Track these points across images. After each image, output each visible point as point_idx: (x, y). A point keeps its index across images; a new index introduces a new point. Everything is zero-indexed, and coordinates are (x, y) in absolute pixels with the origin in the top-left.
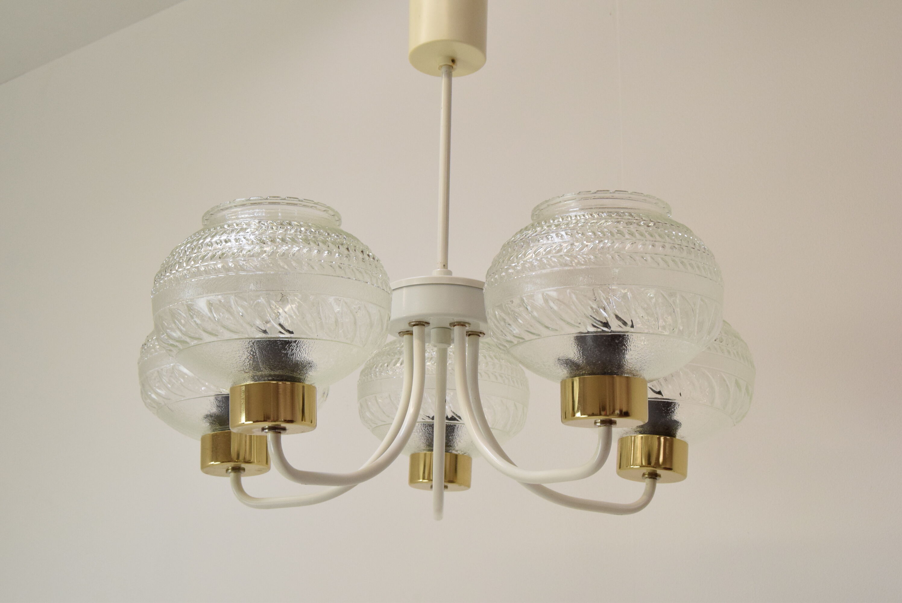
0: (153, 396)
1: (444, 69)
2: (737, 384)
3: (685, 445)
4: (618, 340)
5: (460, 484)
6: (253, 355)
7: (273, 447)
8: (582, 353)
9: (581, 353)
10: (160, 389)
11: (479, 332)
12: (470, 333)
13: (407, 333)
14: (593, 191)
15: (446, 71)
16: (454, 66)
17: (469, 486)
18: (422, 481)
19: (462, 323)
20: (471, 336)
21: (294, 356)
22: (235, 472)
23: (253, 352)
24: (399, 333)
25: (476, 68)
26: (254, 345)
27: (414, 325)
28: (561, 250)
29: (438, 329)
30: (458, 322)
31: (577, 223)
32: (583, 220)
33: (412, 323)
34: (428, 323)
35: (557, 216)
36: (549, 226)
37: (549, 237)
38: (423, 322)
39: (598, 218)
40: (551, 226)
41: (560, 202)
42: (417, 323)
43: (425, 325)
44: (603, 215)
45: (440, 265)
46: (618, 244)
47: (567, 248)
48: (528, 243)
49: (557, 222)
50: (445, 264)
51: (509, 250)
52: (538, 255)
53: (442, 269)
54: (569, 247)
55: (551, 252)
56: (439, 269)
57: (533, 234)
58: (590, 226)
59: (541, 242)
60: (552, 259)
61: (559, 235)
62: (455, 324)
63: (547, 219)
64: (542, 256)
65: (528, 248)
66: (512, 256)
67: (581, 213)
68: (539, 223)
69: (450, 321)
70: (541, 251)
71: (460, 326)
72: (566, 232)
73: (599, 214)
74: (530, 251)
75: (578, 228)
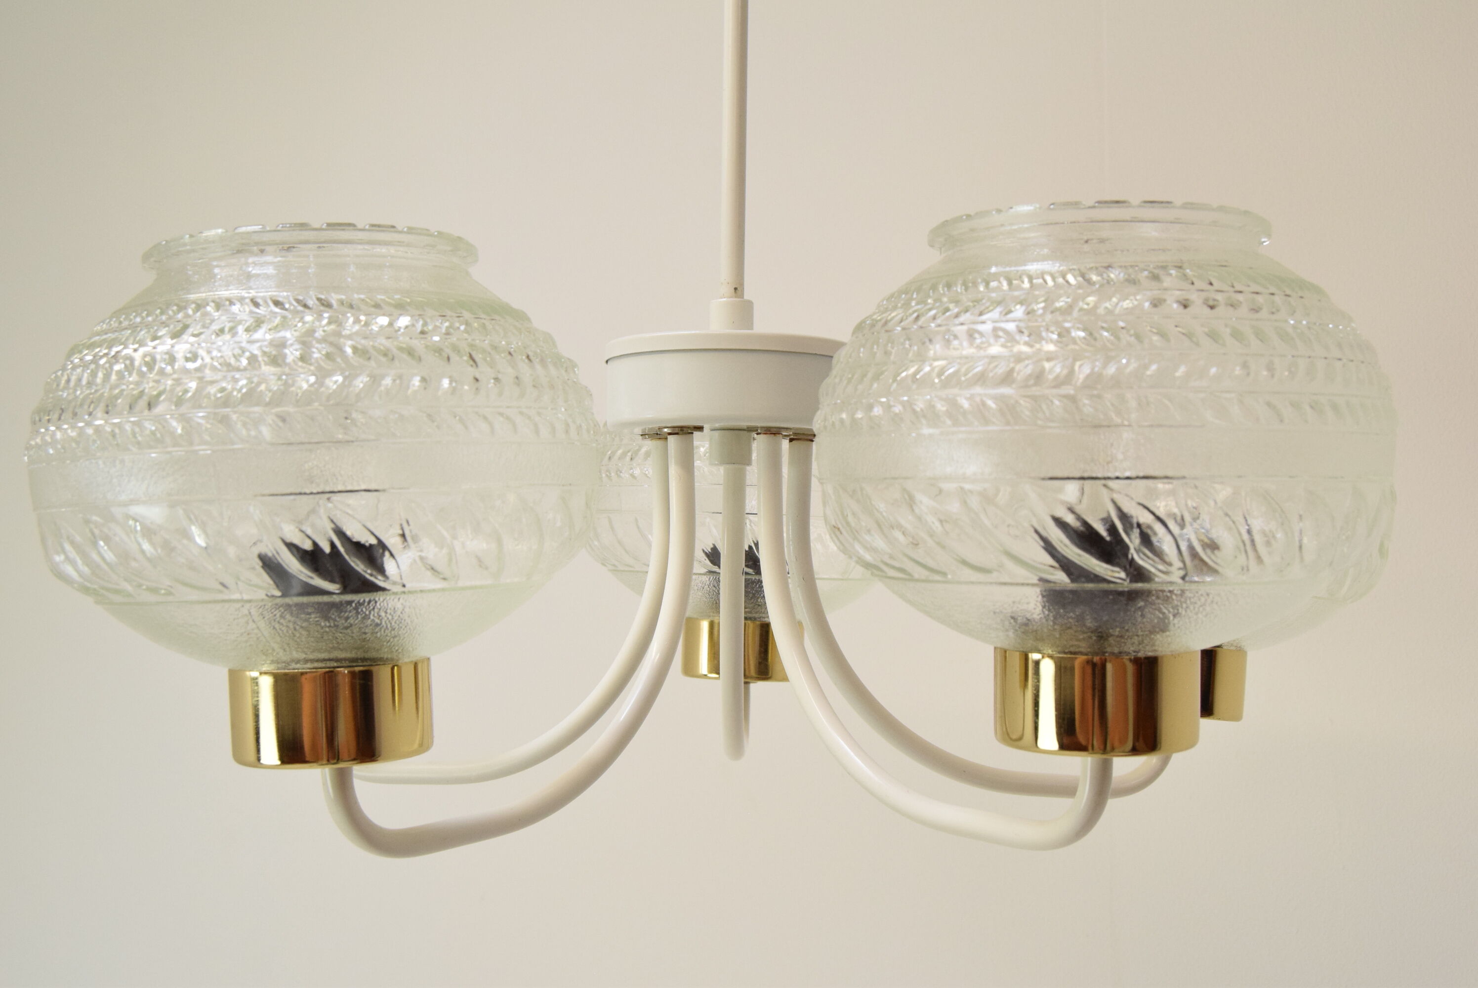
12: (790, 438)
13: (655, 437)
19: (773, 429)
20: (793, 442)
27: (670, 434)
28: (1007, 378)
29: (723, 431)
30: (764, 427)
31: (1045, 301)
32: (1062, 292)
33: (666, 430)
34: (700, 429)
35: (993, 270)
36: (977, 301)
37: (977, 336)
38: (688, 427)
39: (1102, 286)
40: (981, 300)
41: (1002, 225)
42: (676, 430)
43: (694, 432)
44: (1112, 276)
45: (727, 289)
46: (1154, 367)
47: (1024, 370)
48: (924, 343)
49: (994, 290)
50: (736, 287)
51: (875, 350)
52: (946, 384)
53: (732, 297)
54: (1029, 370)
55: (981, 379)
56: (725, 299)
57: (934, 318)
58: (1081, 310)
59: (954, 349)
60: (984, 404)
61: (1001, 333)
62: (757, 430)
63: (970, 277)
64: (956, 391)
65: (923, 361)
66: (882, 373)
67: (1054, 267)
68: (949, 286)
69: (747, 426)
70: (956, 373)
71: (768, 435)
72: (1017, 327)
73: (1104, 272)
74: (927, 369)
75: (1049, 317)
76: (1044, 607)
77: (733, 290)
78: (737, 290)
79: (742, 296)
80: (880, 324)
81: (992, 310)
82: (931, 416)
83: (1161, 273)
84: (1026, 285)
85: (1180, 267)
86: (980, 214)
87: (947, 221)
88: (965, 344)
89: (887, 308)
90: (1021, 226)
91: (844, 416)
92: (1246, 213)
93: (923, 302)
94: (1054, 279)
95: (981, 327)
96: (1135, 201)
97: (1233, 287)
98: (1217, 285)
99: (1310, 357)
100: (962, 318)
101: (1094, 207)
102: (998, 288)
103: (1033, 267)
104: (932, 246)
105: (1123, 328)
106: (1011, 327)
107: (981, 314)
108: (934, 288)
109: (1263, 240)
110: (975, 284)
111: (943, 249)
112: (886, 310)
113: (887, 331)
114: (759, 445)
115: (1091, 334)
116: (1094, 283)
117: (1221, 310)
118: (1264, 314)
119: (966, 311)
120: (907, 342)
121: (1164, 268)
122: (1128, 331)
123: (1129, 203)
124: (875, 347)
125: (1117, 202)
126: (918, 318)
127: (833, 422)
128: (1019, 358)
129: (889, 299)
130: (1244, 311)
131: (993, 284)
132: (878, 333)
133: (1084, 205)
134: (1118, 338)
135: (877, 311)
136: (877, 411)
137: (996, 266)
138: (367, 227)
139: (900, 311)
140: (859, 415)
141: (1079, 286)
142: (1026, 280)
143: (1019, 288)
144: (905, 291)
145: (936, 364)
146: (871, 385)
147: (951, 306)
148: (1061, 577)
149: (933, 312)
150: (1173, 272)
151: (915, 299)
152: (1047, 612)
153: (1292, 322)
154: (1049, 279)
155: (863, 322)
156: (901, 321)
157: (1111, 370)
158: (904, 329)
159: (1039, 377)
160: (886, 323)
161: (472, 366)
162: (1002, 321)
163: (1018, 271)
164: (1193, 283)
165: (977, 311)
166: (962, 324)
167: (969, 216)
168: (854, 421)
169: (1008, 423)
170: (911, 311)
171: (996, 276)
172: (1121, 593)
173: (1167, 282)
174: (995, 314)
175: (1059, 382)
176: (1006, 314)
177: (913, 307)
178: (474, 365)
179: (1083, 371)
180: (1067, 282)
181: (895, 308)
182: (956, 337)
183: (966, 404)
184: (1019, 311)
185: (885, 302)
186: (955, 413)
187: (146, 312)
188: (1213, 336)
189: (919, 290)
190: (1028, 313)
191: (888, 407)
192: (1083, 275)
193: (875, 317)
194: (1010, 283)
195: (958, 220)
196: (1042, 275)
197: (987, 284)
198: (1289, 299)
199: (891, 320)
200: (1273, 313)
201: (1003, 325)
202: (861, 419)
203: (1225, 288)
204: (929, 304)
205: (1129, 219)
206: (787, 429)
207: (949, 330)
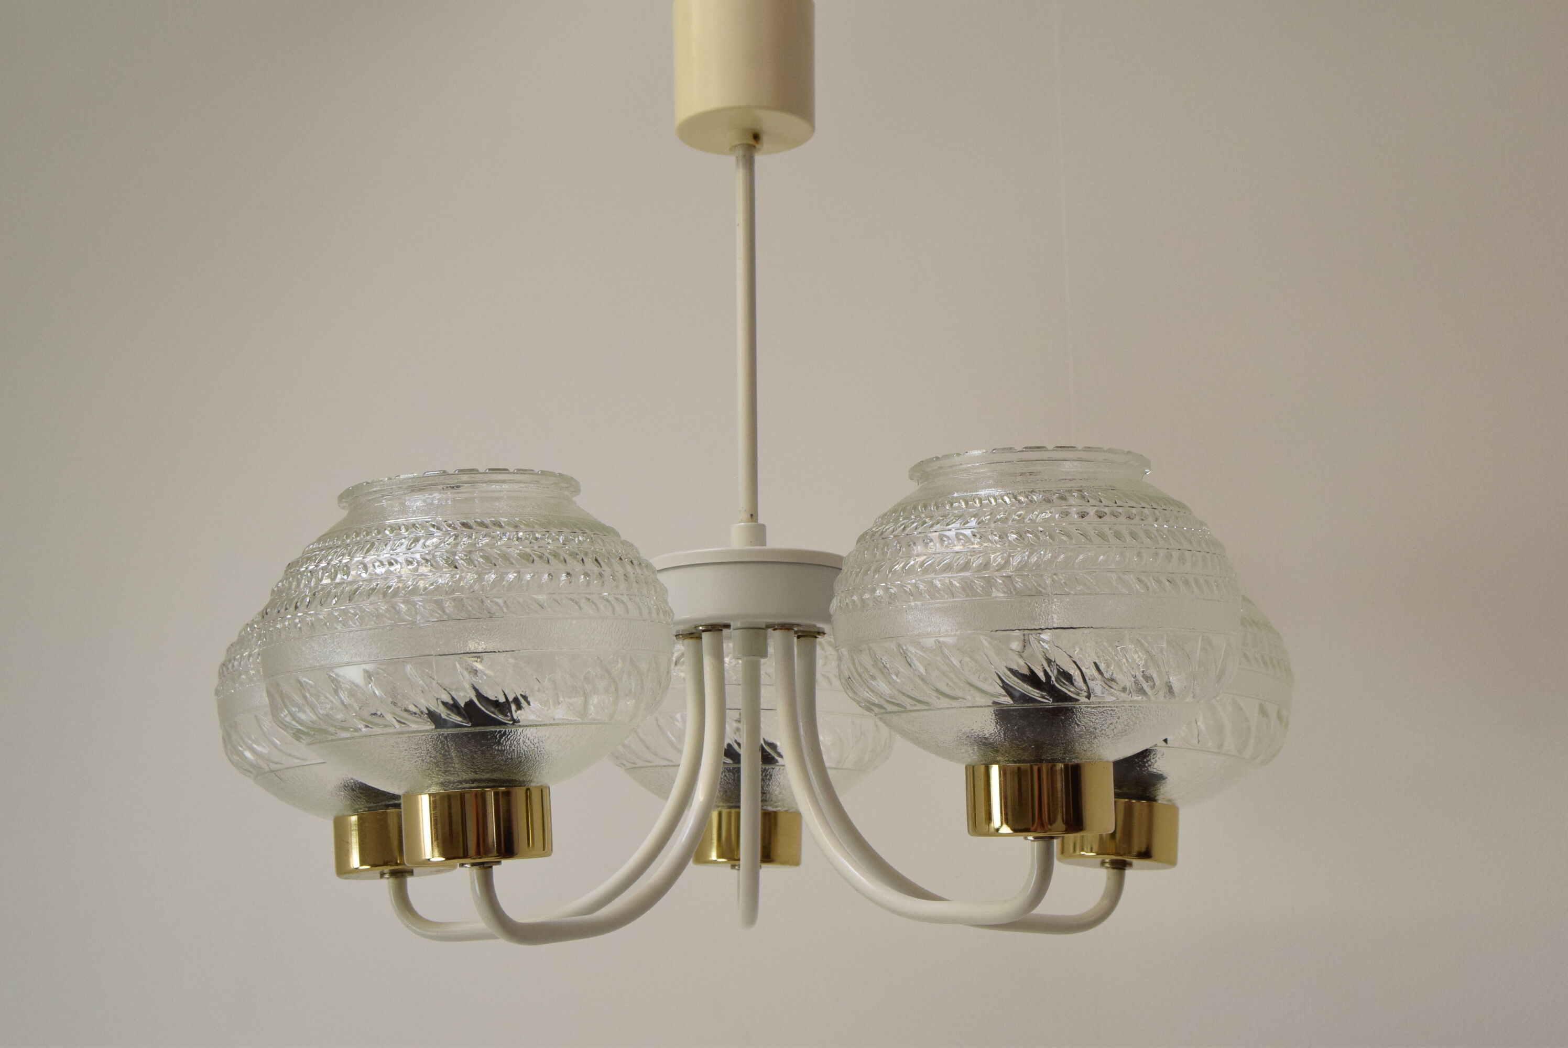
0: (248, 754)
1: (740, 152)
2: (1263, 711)
3: (1173, 809)
4: (1064, 715)
5: (785, 863)
6: (444, 755)
7: (479, 885)
8: (1004, 734)
9: (1002, 734)
10: (258, 744)
11: (815, 632)
12: (800, 634)
13: (691, 636)
14: (1019, 448)
15: (744, 155)
16: (757, 146)
17: (797, 863)
18: (715, 861)
19: (787, 625)
20: (801, 638)
21: (514, 753)
22: (397, 877)
23: (446, 751)
24: (676, 636)
25: (796, 142)
26: (447, 740)
27: (704, 631)
28: (966, 567)
29: (744, 630)
30: (779, 624)
31: (991, 514)
32: (1002, 508)
33: (701, 628)
34: (728, 626)
35: (956, 495)
36: (944, 516)
37: (945, 539)
38: (720, 625)
39: (1027, 504)
40: (948, 515)
41: (961, 464)
42: (710, 628)
43: (723, 629)
44: (1035, 498)
45: (744, 515)
46: (1062, 556)
47: (976, 562)
48: (909, 545)
49: (957, 508)
50: (753, 513)
51: (876, 552)
52: (925, 571)
53: (748, 522)
54: (980, 561)
55: (948, 568)
56: (743, 524)
57: (916, 528)
58: (1013, 520)
59: (930, 548)
60: (951, 583)
61: (961, 537)
62: (774, 627)
63: (940, 500)
64: (933, 575)
65: (910, 557)
66: (882, 566)
67: (997, 492)
68: (925, 506)
69: (766, 622)
70: (931, 565)
71: (783, 630)
72: (972, 532)
73: (1029, 495)
74: (912, 562)
75: (993, 525)
76: (997, 723)
77: (749, 517)
78: (753, 516)
79: (756, 521)
80: (877, 535)
81: (955, 522)
82: (916, 594)
83: (1067, 494)
84: (978, 505)
85: (1081, 491)
86: (946, 457)
87: (922, 461)
88: (938, 545)
89: (882, 523)
90: (973, 465)
91: (855, 598)
92: (1129, 453)
93: (908, 518)
94: (996, 500)
95: (947, 533)
96: (1051, 447)
97: (1116, 503)
98: (1105, 502)
99: (1168, 549)
100: (935, 528)
101: (1023, 451)
102: (959, 507)
103: (983, 493)
104: (912, 479)
105: (1041, 531)
106: (968, 532)
107: (948, 525)
108: (915, 508)
109: (1146, 471)
110: (944, 505)
111: (920, 482)
112: (882, 524)
113: (883, 538)
114: (775, 641)
115: (1021, 536)
116: (1023, 503)
117: (1107, 519)
118: (1137, 520)
119: (938, 523)
120: (898, 545)
121: (1070, 491)
122: (1045, 534)
123: (1046, 448)
124: (876, 549)
125: (1038, 447)
126: (904, 529)
127: (847, 603)
128: (974, 552)
129: (883, 517)
130: (1123, 519)
131: (956, 505)
132: (877, 540)
133: (1016, 450)
134: (1039, 539)
135: (875, 525)
136: (879, 592)
137: (957, 492)
138: (487, 471)
139: (892, 524)
140: (866, 596)
141: (1013, 505)
142: (977, 501)
143: (973, 507)
144: (894, 510)
145: (918, 559)
146: (874, 576)
147: (927, 520)
148: (1007, 700)
149: (915, 524)
150: (1075, 494)
151: (902, 516)
152: (999, 727)
153: (1156, 526)
154: (993, 501)
155: (866, 533)
156: (893, 532)
157: (1034, 559)
158: (895, 536)
159: (986, 566)
160: (882, 533)
161: (598, 567)
162: (962, 529)
163: (972, 495)
164: (1088, 501)
165: (945, 523)
166: (935, 531)
167: (937, 458)
168: (863, 601)
169: (968, 596)
170: (899, 525)
171: (957, 500)
172: (1048, 710)
173: (1072, 501)
174: (957, 525)
175: (1001, 567)
176: (964, 524)
177: (901, 521)
178: (598, 565)
179: (1015, 561)
180: (1005, 502)
181: (888, 523)
182: (931, 540)
183: (938, 584)
184: (973, 522)
185: (880, 519)
186: (933, 591)
187: (345, 536)
188: (1101, 535)
189: (904, 510)
190: (979, 523)
191: (886, 589)
192: (1015, 498)
193: (874, 529)
194: (967, 504)
195: (931, 460)
196: (988, 498)
197: (952, 504)
198: (1155, 511)
199: (886, 531)
200: (1143, 520)
201: (962, 531)
202: (868, 599)
203: (1110, 504)
204: (911, 519)
205: (1046, 459)
206: (798, 625)
207: (927, 536)
